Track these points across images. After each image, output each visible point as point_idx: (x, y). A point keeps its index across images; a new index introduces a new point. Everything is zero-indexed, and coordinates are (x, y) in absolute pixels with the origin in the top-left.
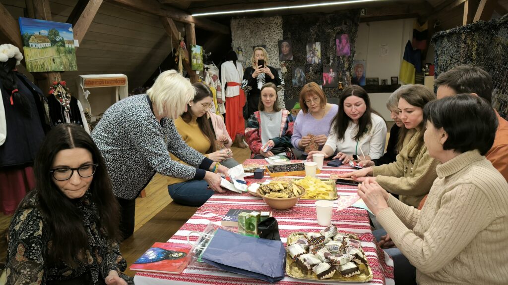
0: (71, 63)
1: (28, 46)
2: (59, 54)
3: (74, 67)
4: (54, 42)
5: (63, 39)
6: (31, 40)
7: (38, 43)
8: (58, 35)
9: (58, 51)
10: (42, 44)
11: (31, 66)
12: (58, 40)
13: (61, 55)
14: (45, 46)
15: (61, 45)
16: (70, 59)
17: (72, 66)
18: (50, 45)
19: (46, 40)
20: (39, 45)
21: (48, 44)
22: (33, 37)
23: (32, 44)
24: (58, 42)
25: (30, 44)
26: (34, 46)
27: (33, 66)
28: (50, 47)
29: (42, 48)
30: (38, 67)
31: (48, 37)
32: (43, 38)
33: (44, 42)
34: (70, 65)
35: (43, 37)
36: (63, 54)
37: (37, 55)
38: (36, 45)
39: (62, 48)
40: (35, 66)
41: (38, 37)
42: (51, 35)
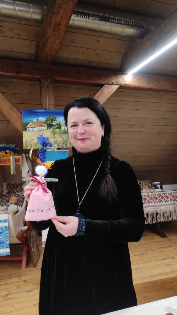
0: (66, 142)
1: (26, 130)
2: (54, 134)
3: (68, 145)
4: (50, 126)
5: (60, 123)
6: (29, 125)
7: (35, 127)
8: (55, 120)
9: (54, 133)
10: (38, 128)
11: (26, 145)
12: (54, 124)
13: (55, 135)
14: (41, 129)
15: (57, 128)
16: (65, 138)
17: (67, 144)
18: (46, 128)
19: (43, 125)
20: (35, 129)
21: (44, 127)
22: (31, 123)
23: (29, 128)
24: (54, 126)
25: (28, 129)
26: (31, 129)
27: (28, 144)
28: (45, 130)
29: (38, 131)
30: (33, 145)
31: (45, 122)
32: (40, 124)
33: (41, 126)
34: (64, 144)
35: (40, 122)
36: (59, 135)
37: (32, 136)
38: (32, 129)
39: (57, 130)
40: (30, 144)
41: (36, 123)
42: (47, 121)
